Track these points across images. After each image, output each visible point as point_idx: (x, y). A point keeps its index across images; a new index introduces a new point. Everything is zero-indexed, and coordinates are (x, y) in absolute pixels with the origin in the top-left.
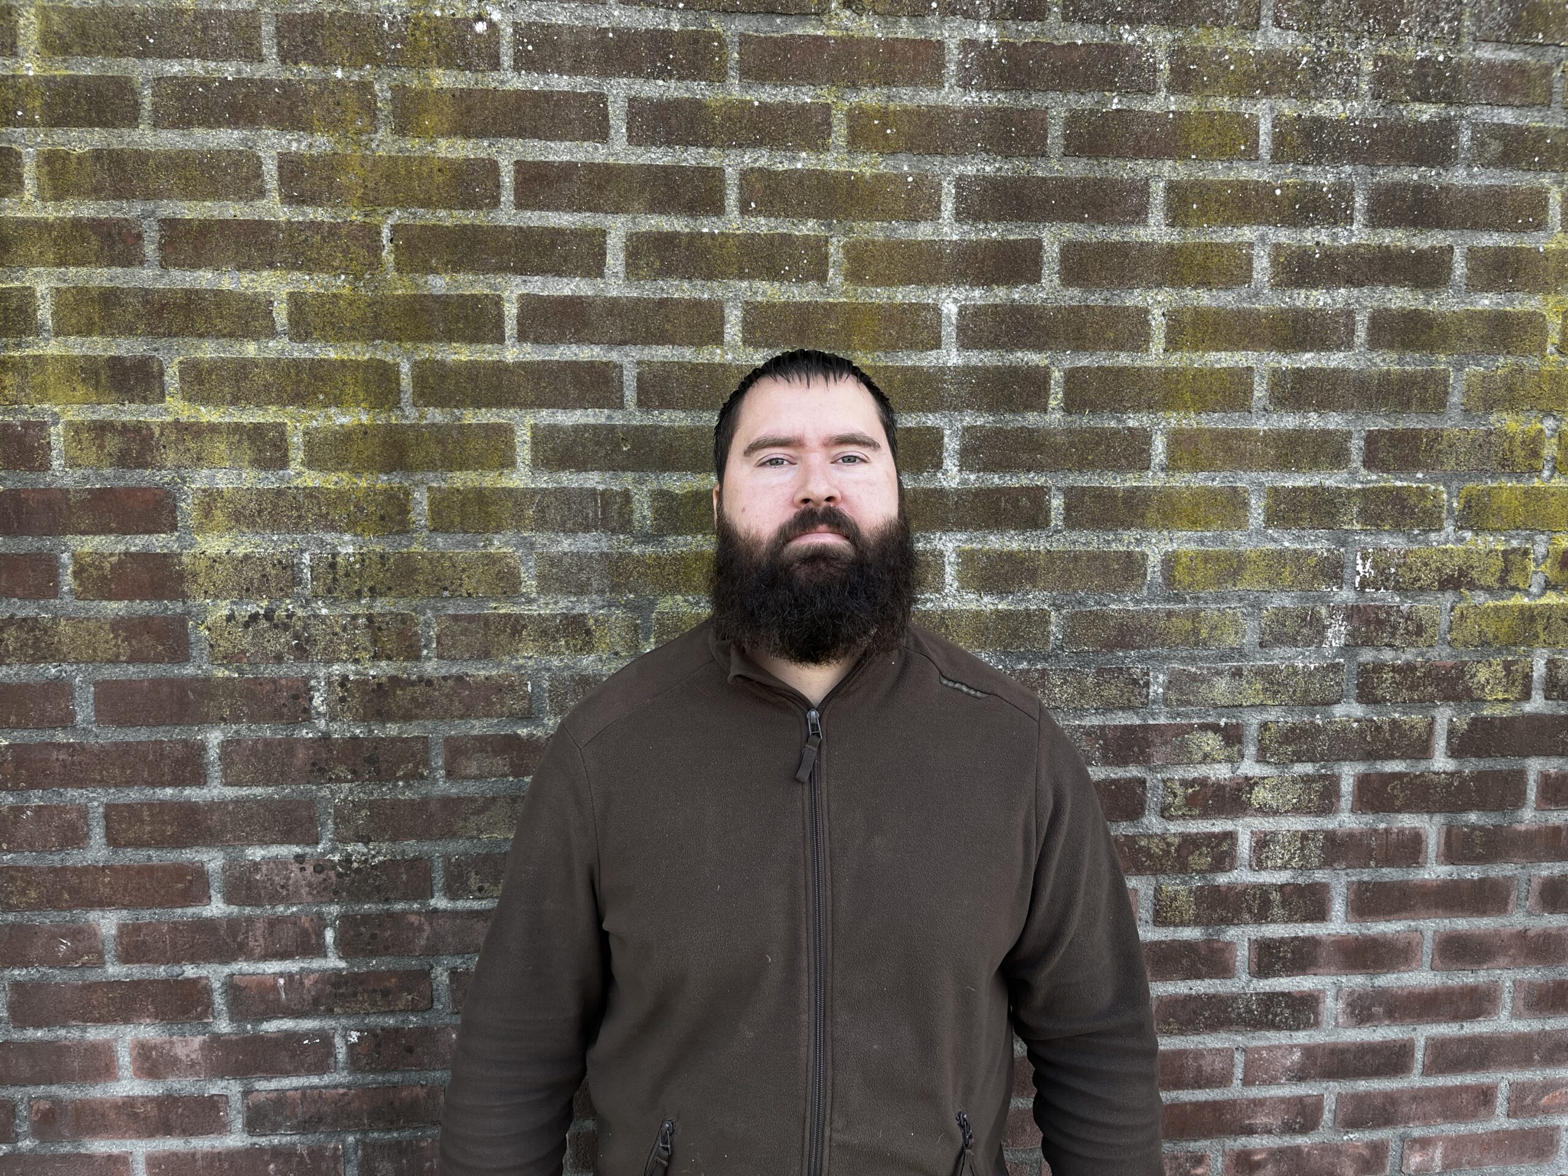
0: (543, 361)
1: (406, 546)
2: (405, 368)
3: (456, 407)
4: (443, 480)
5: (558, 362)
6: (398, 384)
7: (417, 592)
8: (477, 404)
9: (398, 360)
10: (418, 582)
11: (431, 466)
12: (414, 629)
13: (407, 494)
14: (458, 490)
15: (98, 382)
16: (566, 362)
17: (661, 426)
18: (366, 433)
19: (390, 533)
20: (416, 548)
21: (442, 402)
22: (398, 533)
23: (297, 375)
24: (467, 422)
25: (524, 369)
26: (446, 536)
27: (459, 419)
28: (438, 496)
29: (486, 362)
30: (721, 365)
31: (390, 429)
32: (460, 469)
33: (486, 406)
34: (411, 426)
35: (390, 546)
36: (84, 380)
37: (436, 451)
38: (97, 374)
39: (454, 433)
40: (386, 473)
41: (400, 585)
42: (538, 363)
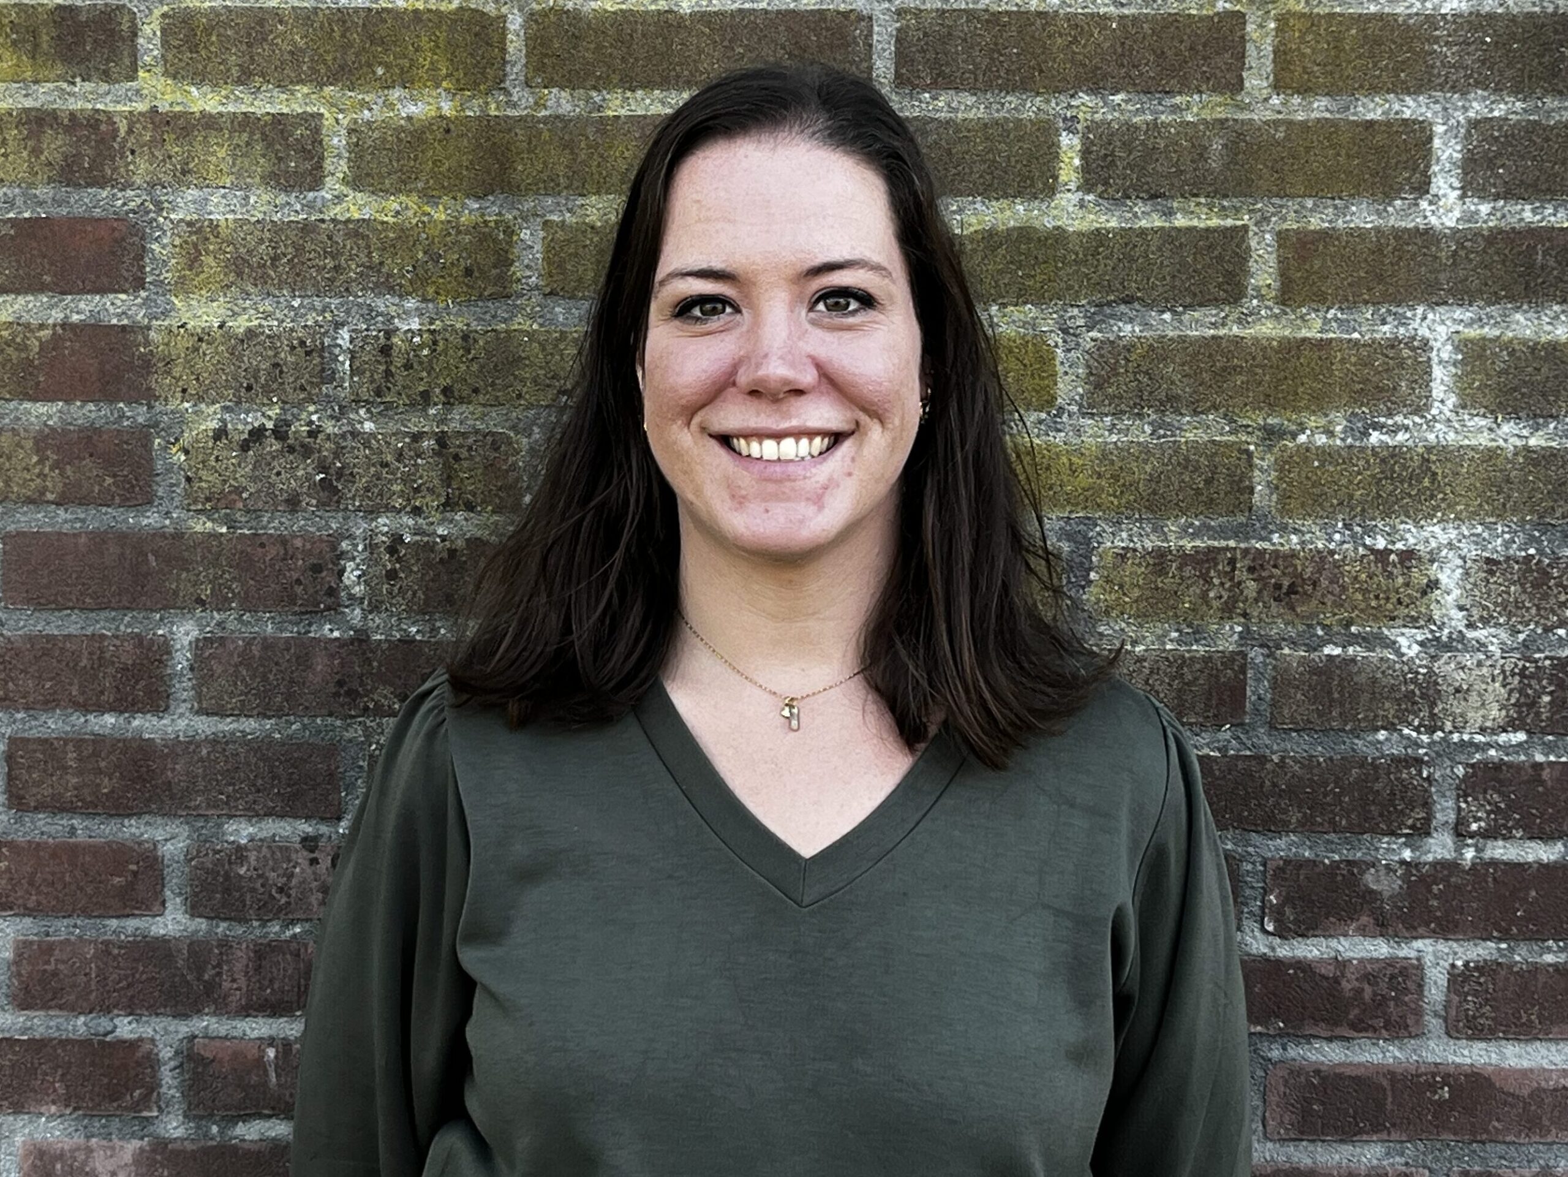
0: (740, 10)
1: (505, 321)
2: (515, 22)
3: (595, 88)
4: (569, 211)
5: (766, 12)
6: (504, 50)
7: (519, 396)
8: (630, 83)
9: (504, 10)
10: (523, 381)
11: (550, 186)
12: (511, 459)
13: (510, 232)
14: (593, 227)
15: (36, 46)
16: (779, 12)
17: (933, 120)
18: (448, 131)
19: (480, 297)
20: (520, 323)
21: (571, 82)
22: (493, 297)
23: (343, 36)
24: (611, 113)
25: (708, 24)
26: (572, 303)
27: (599, 108)
28: (560, 236)
29: (647, 12)
30: (1039, 14)
31: (486, 123)
32: (598, 193)
33: (643, 87)
34: (521, 119)
35: (479, 319)
36: (14, 43)
37: (560, 162)
38: (35, 33)
39: (590, 131)
40: (478, 198)
41: (493, 384)
42: (733, 14)
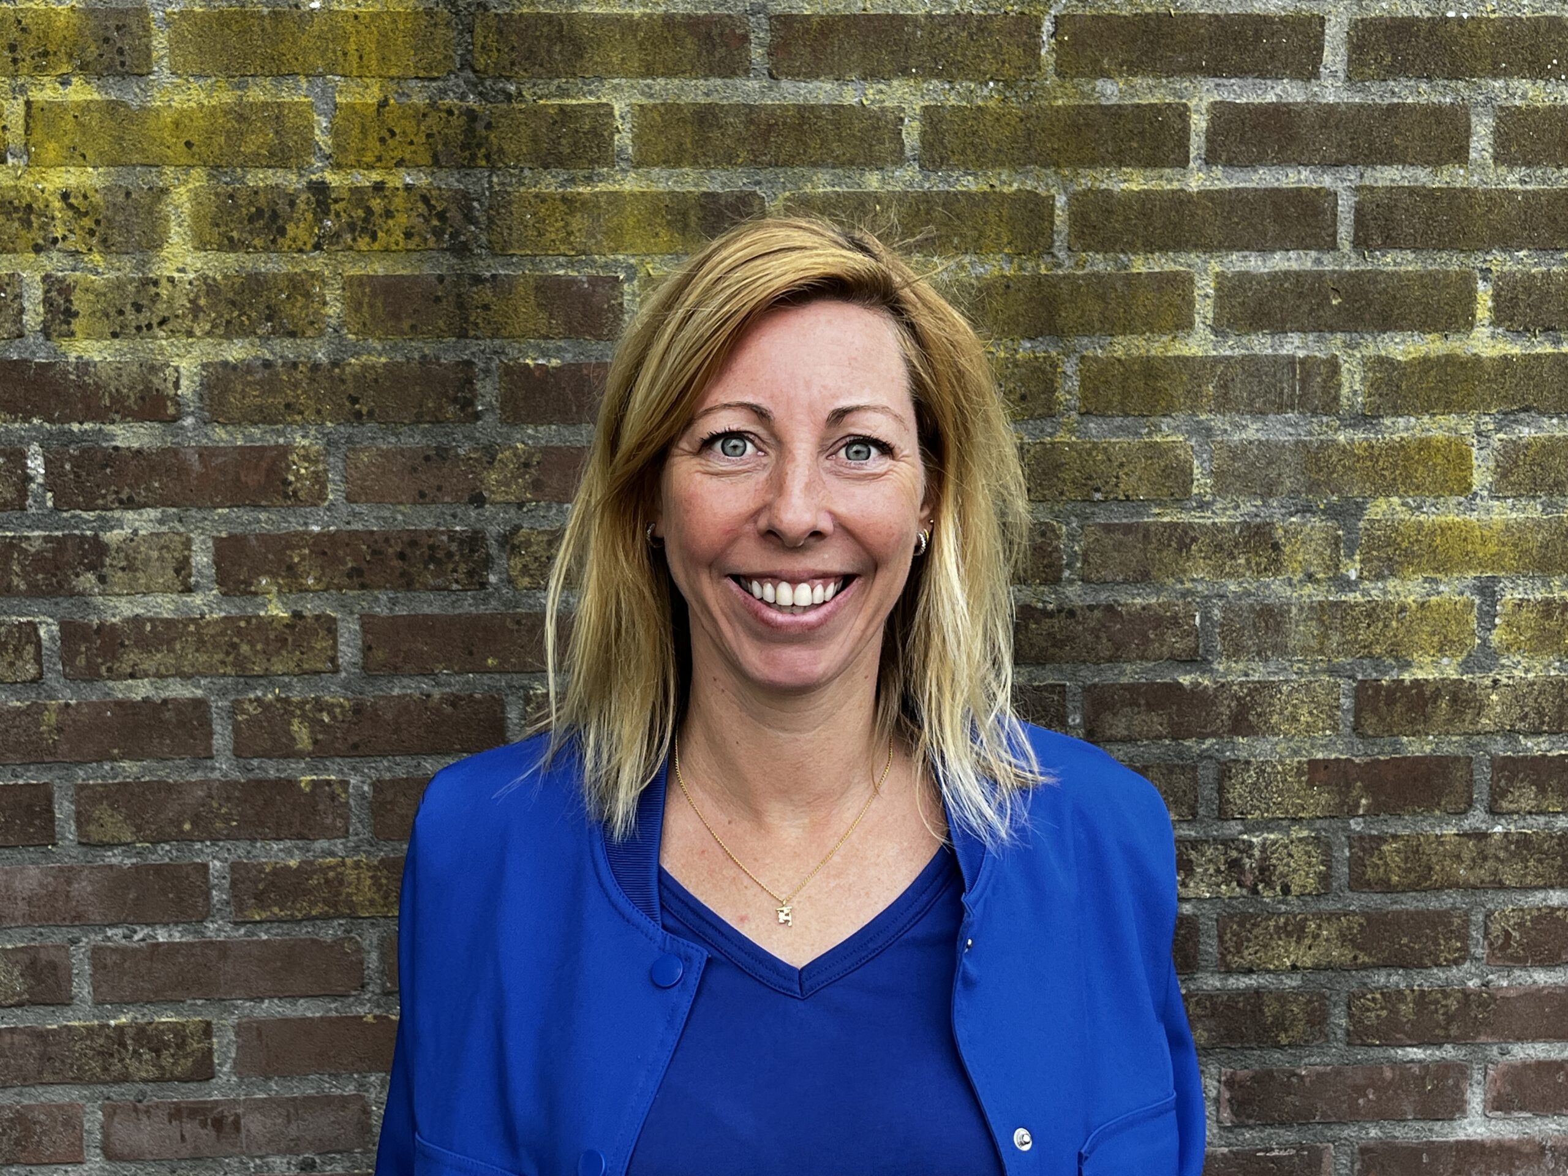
0: (1236, 189)
1: (1051, 435)
2: (1061, 201)
3: (1123, 251)
4: (1101, 347)
5: (1256, 190)
6: (1052, 223)
7: (1062, 493)
8: (1150, 247)
9: (1053, 191)
10: (1064, 481)
11: (1087, 329)
12: (1055, 543)
13: (1054, 366)
14: (1119, 360)
15: (686, 226)
16: (1266, 189)
17: (1382, 272)
18: (1008, 287)
19: (1031, 417)
20: (1062, 437)
21: (1106, 245)
22: (1041, 417)
23: (927, 213)
24: (1135, 271)
25: (1212, 200)
26: (1101, 420)
27: (1126, 267)
28: (1095, 367)
29: (1163, 191)
30: (1464, 190)
31: (1038, 282)
32: (1124, 334)
33: (1160, 249)
34: (1065, 277)
35: (1030, 434)
36: (669, 222)
37: (1095, 309)
38: (685, 215)
39: (1119, 285)
40: (1030, 339)
41: (1040, 485)
42: (1230, 191)
